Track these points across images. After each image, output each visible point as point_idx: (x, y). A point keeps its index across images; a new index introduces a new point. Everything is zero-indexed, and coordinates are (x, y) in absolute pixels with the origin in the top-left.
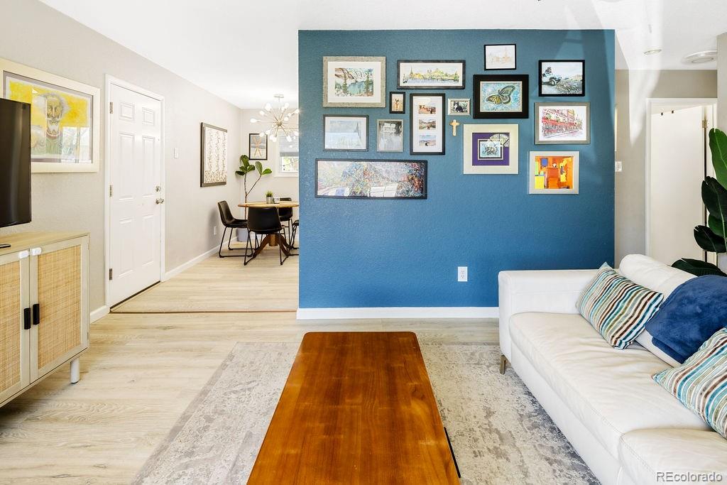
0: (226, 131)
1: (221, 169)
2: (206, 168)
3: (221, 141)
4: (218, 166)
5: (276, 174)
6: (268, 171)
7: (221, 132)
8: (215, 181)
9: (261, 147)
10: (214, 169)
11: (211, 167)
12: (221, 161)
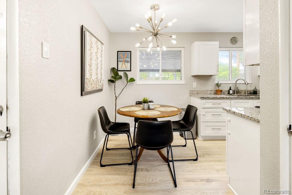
0: (103, 44)
1: (99, 78)
2: (87, 75)
3: (99, 51)
4: (97, 74)
5: (138, 81)
6: (132, 80)
7: (99, 43)
8: (95, 89)
9: (127, 62)
10: (94, 77)
11: (91, 75)
12: (99, 70)
